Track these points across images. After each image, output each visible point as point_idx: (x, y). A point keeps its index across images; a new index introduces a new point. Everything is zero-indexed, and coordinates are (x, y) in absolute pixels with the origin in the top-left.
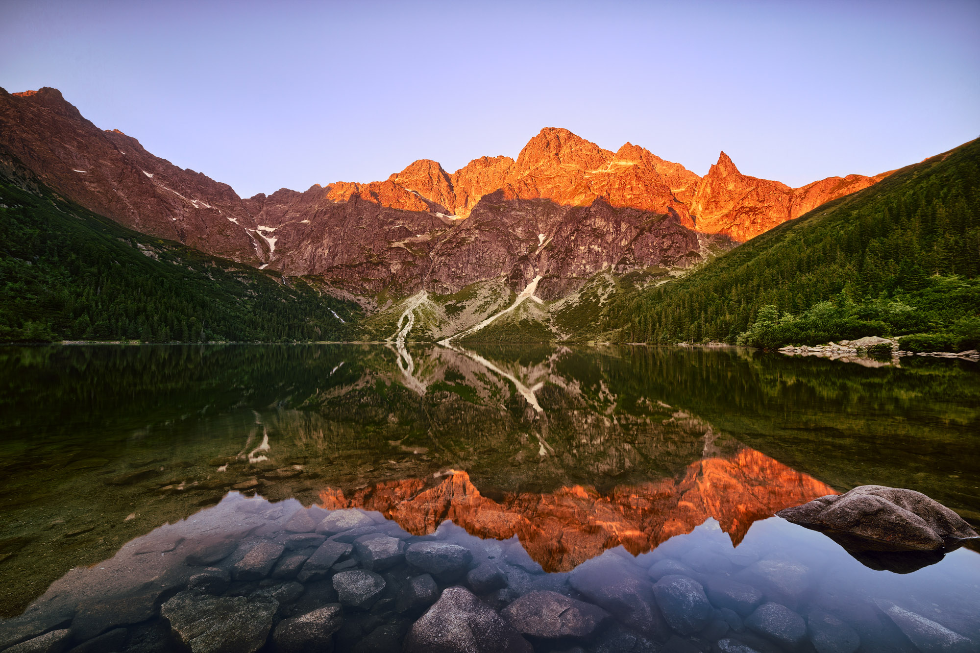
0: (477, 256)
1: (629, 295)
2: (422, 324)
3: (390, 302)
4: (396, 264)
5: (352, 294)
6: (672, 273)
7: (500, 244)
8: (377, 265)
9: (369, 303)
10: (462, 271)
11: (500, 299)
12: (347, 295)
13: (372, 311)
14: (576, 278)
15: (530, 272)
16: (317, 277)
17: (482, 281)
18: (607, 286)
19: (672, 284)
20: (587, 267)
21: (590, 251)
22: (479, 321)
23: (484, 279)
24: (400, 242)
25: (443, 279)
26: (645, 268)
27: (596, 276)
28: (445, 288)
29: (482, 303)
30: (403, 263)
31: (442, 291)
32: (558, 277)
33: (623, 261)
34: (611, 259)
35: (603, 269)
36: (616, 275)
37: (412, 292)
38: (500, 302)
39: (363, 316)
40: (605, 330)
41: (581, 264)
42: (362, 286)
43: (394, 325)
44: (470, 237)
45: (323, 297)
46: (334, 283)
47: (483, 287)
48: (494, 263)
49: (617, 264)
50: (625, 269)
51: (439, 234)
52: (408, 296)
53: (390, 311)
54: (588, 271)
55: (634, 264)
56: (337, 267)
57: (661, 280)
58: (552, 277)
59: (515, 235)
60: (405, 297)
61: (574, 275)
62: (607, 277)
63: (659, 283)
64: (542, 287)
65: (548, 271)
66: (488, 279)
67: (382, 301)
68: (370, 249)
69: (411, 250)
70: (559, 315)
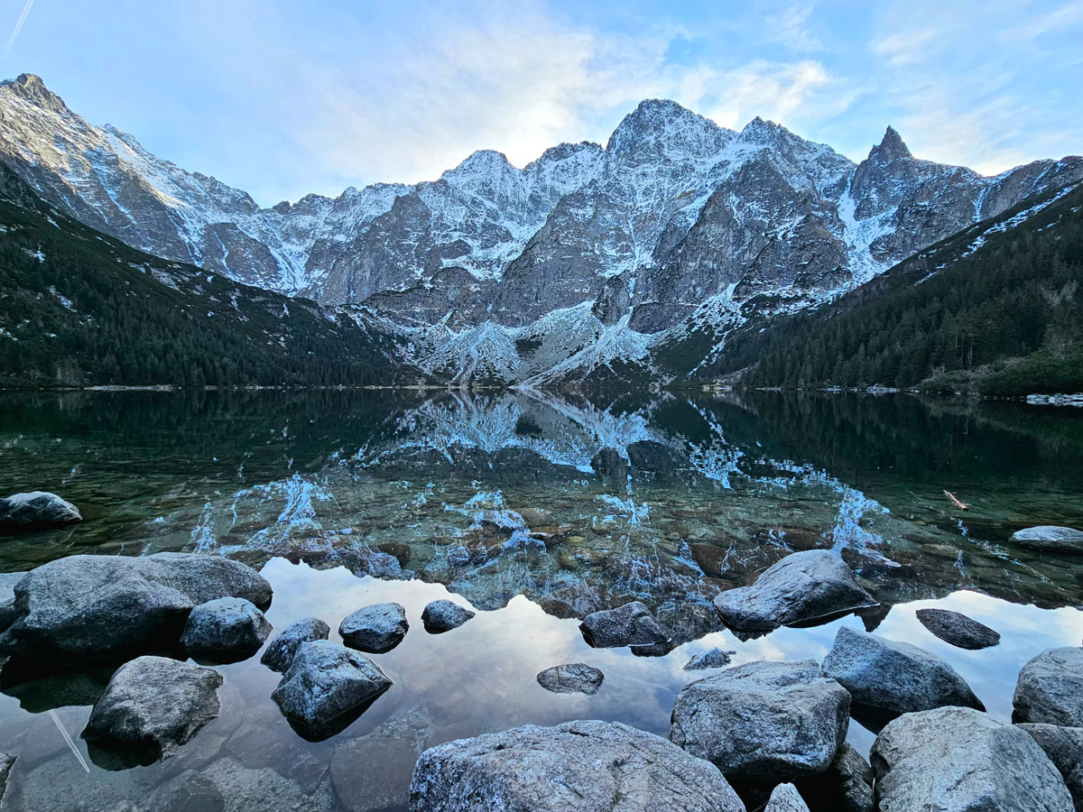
0: (556, 277)
4: (455, 289)
6: (811, 296)
7: (584, 261)
8: (431, 290)
10: (536, 297)
12: (398, 329)
15: (623, 298)
16: (360, 306)
18: (723, 314)
19: (810, 310)
20: (698, 289)
21: (702, 267)
25: (513, 307)
28: (515, 319)
30: (463, 288)
31: (512, 322)
32: (659, 304)
33: (746, 280)
34: (729, 279)
36: (735, 299)
42: (414, 317)
45: (369, 332)
49: (738, 286)
50: (748, 292)
53: (449, 348)
54: (698, 295)
55: (760, 286)
58: (652, 303)
61: (681, 300)
64: (638, 316)
65: (646, 295)
70: (660, 353)
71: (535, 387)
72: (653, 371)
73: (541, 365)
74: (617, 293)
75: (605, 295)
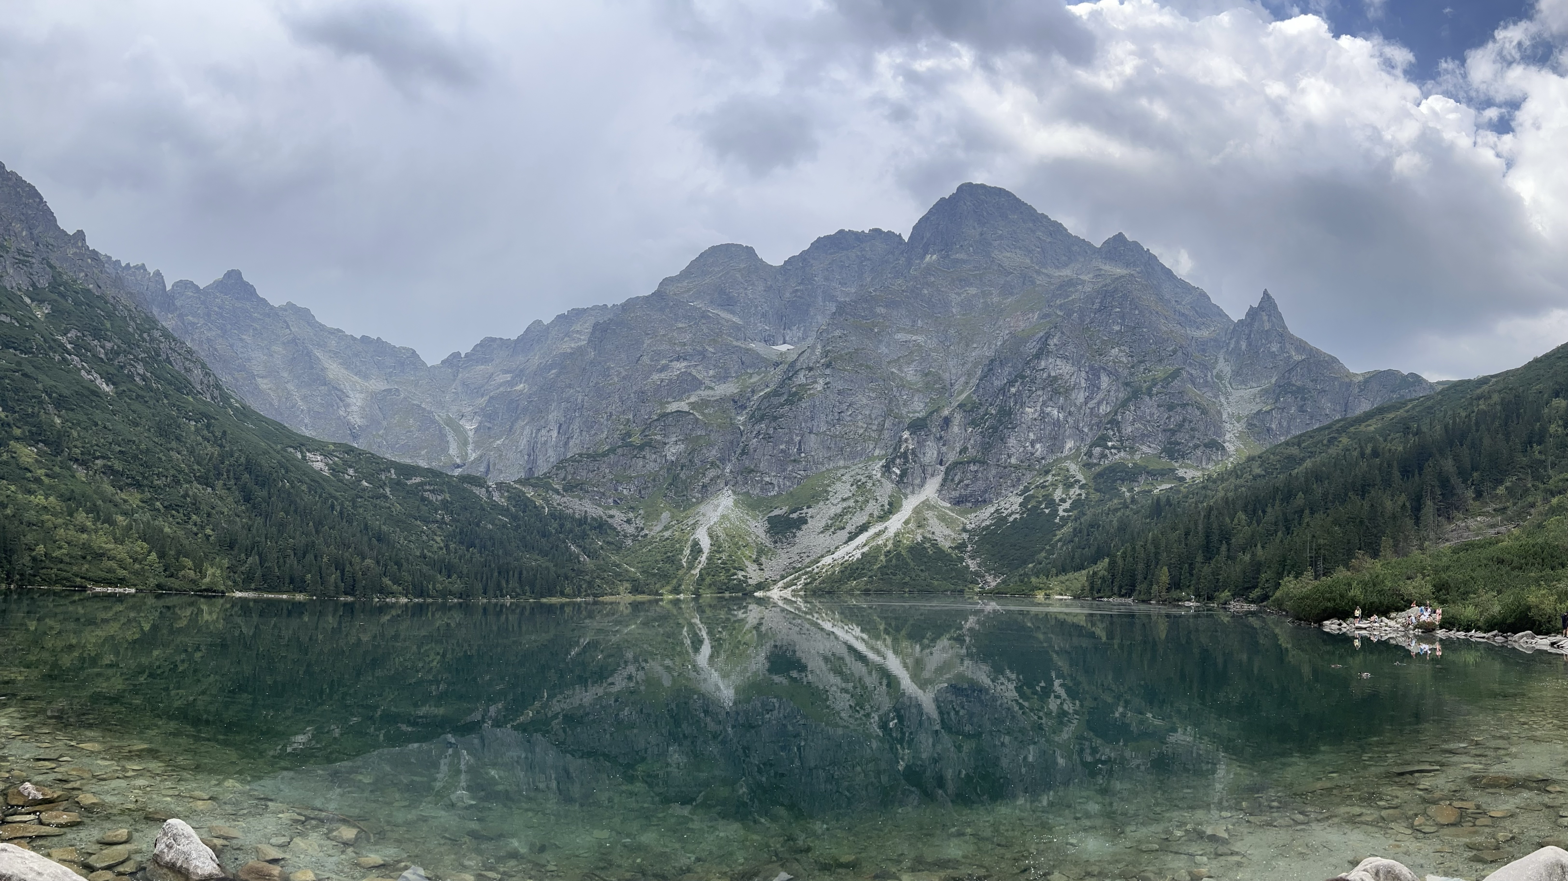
0: (830, 417)
1: (1109, 504)
2: (724, 556)
3: (666, 516)
4: (676, 443)
5: (600, 506)
6: (1181, 473)
7: (873, 395)
8: (641, 448)
9: (629, 521)
10: (800, 451)
11: (872, 502)
12: (593, 510)
13: (635, 538)
14: (1016, 467)
15: (931, 453)
16: (542, 479)
17: (838, 468)
18: (1071, 486)
19: (1179, 491)
20: (1038, 446)
21: (1043, 415)
22: (832, 549)
23: (841, 463)
24: (681, 400)
25: (762, 466)
26: (1137, 457)
27: (1051, 465)
28: (768, 483)
29: (839, 511)
30: (687, 439)
31: (762, 489)
32: (983, 463)
33: (1101, 441)
34: (1079, 434)
35: (1066, 452)
36: (1087, 466)
37: (706, 492)
38: (873, 508)
39: (619, 548)
40: (1063, 570)
41: (1026, 440)
42: (616, 490)
43: (672, 560)
44: (815, 382)
45: (552, 515)
46: (569, 488)
47: (839, 479)
48: (861, 431)
49: (1091, 447)
50: (1103, 456)
51: (755, 379)
52: (699, 503)
53: (667, 534)
54: (1038, 454)
55: (1119, 450)
56: (572, 459)
57: (1163, 482)
58: (974, 461)
59: (901, 379)
60: (694, 504)
61: (1013, 461)
62: (1073, 468)
63: (1160, 488)
64: (953, 480)
65: (964, 450)
66: (849, 463)
67: (652, 515)
68: (628, 420)
69: (703, 414)
70: (983, 539)
71: (795, 593)
72: (972, 566)
73: (804, 555)
74: (921, 444)
75: (903, 446)
